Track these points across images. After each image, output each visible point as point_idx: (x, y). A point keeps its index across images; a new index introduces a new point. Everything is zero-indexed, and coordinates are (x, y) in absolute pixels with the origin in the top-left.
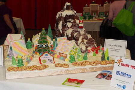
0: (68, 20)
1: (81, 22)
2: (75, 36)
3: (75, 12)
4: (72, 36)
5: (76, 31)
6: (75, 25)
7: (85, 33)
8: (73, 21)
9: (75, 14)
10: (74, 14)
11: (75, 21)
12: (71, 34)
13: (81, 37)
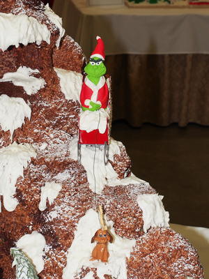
0: (8, 77)
1: (94, 97)
2: (49, 208)
3: (56, 21)
4: (22, 202)
5: (58, 166)
6: (51, 114)
7: (121, 176)
8: (40, 83)
9: (55, 34)
10: (43, 35)
11: (56, 81)
12: (18, 194)
13: (91, 222)
